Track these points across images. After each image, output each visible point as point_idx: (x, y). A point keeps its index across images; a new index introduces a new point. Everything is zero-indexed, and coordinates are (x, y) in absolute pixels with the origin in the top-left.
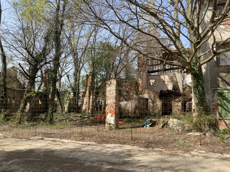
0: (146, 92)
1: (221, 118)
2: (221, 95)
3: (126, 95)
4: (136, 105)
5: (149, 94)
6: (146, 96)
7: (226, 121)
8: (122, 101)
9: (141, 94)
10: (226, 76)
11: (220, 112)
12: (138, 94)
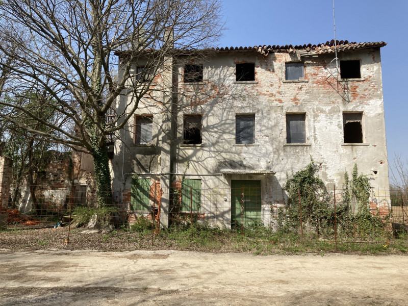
0: (83, 175)
1: (132, 212)
2: (135, 182)
3: (54, 180)
4: (67, 196)
5: (87, 179)
6: (83, 182)
7: (137, 214)
8: (46, 189)
9: (77, 178)
10: (143, 158)
11: (132, 203)
12: (72, 178)
